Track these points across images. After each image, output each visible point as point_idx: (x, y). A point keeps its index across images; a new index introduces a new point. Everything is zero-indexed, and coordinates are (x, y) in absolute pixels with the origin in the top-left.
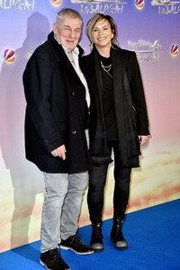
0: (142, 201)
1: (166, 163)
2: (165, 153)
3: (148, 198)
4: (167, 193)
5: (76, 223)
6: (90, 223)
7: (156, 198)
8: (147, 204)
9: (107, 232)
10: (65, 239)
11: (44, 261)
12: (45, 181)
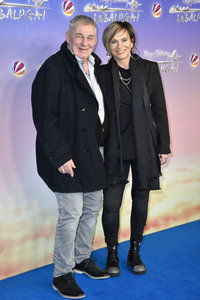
0: (161, 221)
1: (186, 181)
2: (185, 170)
3: (167, 219)
4: (187, 213)
5: (90, 245)
6: (105, 245)
7: (175, 219)
8: (166, 224)
9: (123, 254)
10: (78, 262)
11: (56, 286)
12: (58, 202)
